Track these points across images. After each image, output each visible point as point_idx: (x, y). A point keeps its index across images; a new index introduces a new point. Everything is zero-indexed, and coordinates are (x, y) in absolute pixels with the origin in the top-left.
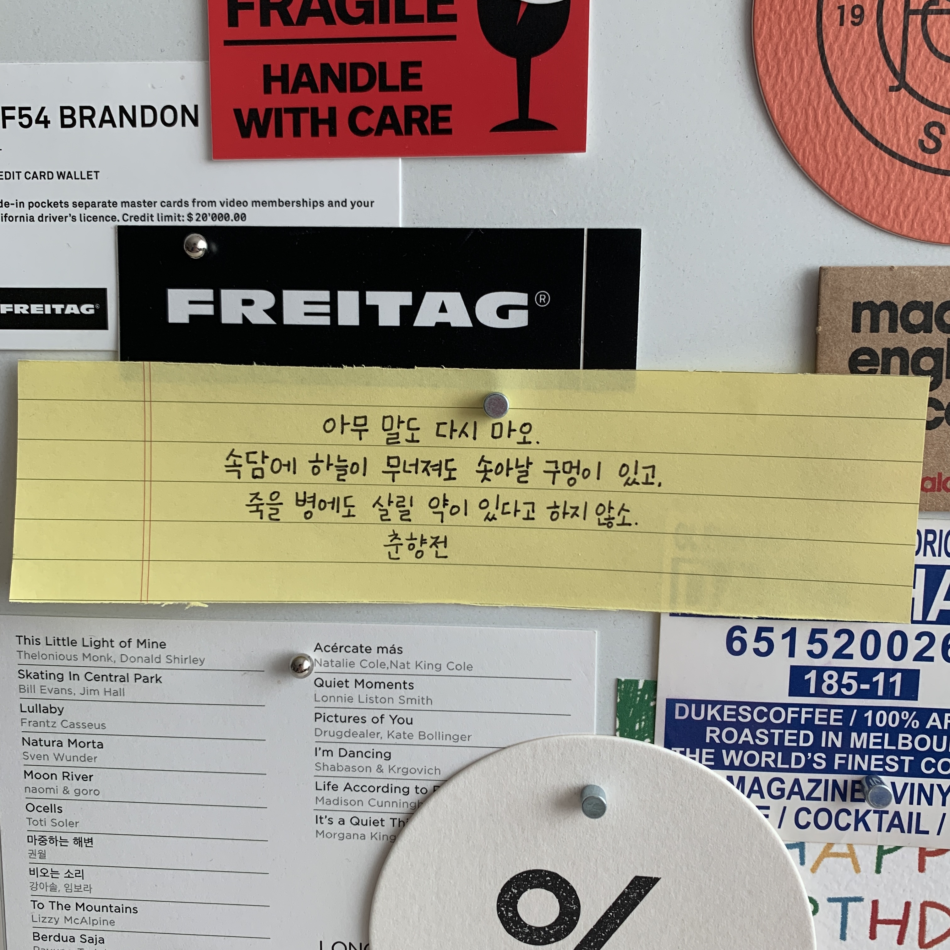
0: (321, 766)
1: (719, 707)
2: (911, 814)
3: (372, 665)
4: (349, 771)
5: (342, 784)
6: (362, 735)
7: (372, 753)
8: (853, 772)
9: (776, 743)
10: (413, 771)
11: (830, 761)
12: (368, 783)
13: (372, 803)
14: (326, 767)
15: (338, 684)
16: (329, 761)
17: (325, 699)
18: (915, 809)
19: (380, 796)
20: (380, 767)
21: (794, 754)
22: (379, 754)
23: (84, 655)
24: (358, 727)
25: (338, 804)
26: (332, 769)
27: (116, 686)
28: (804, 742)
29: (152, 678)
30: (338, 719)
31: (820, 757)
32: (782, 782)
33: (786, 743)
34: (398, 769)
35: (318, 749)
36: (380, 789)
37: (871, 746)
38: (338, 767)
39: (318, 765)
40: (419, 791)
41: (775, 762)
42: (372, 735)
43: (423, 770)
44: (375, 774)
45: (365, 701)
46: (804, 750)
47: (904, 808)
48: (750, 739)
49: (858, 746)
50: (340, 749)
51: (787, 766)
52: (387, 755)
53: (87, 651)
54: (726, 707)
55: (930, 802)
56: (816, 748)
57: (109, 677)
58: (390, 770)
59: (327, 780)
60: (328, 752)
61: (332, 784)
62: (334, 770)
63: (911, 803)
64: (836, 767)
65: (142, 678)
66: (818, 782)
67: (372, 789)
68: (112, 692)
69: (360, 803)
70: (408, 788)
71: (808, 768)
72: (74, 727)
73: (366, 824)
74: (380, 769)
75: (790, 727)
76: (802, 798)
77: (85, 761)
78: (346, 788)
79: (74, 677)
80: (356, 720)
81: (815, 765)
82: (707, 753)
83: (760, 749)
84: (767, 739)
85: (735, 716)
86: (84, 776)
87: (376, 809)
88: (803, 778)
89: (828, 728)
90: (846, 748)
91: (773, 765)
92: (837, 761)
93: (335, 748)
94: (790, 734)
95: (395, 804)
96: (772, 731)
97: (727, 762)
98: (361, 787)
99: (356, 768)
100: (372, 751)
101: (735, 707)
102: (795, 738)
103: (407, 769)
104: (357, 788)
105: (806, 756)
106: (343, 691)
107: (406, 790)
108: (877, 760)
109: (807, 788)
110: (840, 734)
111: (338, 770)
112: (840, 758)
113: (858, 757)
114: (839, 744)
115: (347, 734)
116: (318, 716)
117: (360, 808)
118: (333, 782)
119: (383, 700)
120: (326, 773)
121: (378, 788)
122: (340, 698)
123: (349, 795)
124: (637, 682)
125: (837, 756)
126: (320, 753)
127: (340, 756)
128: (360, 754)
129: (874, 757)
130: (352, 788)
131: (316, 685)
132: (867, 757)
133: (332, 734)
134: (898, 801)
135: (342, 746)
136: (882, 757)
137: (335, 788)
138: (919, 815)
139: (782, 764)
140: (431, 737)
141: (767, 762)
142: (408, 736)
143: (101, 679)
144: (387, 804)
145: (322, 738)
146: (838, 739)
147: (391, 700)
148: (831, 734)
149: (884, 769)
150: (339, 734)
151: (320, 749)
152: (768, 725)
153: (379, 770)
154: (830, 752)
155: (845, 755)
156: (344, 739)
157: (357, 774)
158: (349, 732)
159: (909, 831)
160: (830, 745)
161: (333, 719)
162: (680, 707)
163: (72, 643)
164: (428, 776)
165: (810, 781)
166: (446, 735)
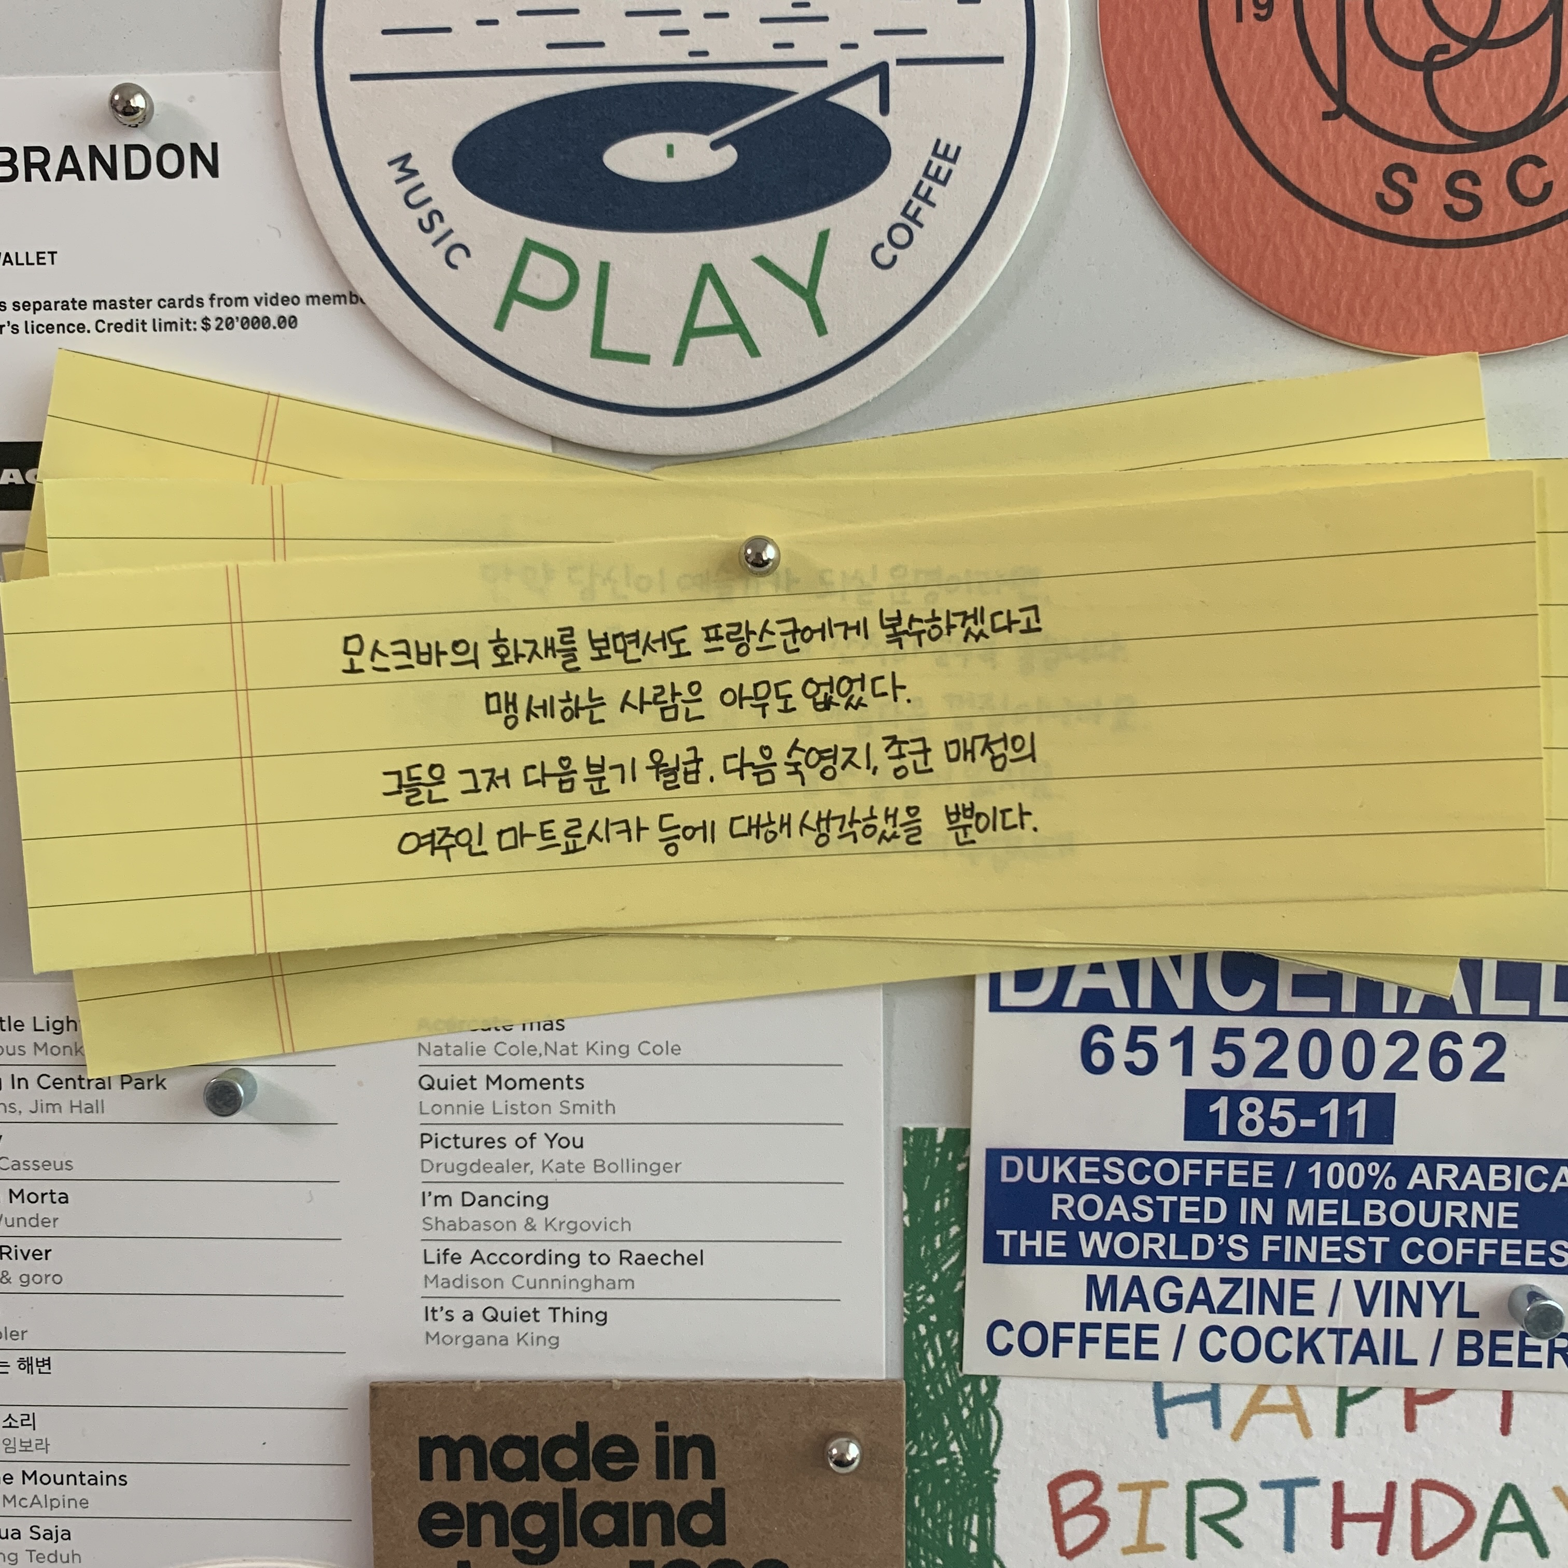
0: (433, 1222)
1: (1071, 1160)
2: (1387, 1332)
3: (516, 1051)
4: (479, 1229)
5: (467, 1251)
6: (500, 1168)
7: (516, 1199)
8: (1292, 1266)
9: (1166, 1219)
10: (585, 1226)
11: (1255, 1247)
12: (511, 1249)
13: (518, 1282)
14: (440, 1224)
15: (458, 1085)
16: (446, 1213)
17: (437, 1109)
18: (1394, 1323)
19: (531, 1271)
20: (530, 1221)
21: (1196, 1237)
22: (529, 1200)
23: (36, 1045)
24: (494, 1156)
25: (461, 1286)
26: (452, 1228)
27: (91, 1095)
28: (1211, 1217)
29: (149, 1081)
30: (459, 1143)
31: (1238, 1241)
32: (1178, 1284)
33: (1183, 1219)
34: (561, 1224)
35: (427, 1194)
36: (531, 1259)
37: (1321, 1222)
38: (461, 1223)
39: (427, 1220)
40: (595, 1259)
41: (1165, 1249)
42: (516, 1167)
43: (603, 1225)
44: (521, 1233)
45: (504, 1112)
46: (1213, 1230)
47: (1377, 1323)
48: (1123, 1212)
49: (1300, 1222)
50: (463, 1193)
51: (1186, 1257)
52: (542, 1201)
53: (41, 1038)
54: (1083, 1160)
55: (1417, 1312)
56: (1231, 1225)
57: (78, 1082)
58: (547, 1226)
59: (443, 1246)
60: (443, 1198)
61: (451, 1252)
62: (455, 1229)
63: (1388, 1313)
64: (1265, 1258)
65: (134, 1082)
66: (1237, 1283)
67: (517, 1259)
68: (84, 1107)
69: (498, 1282)
70: (578, 1256)
71: (1220, 1260)
72: (19, 1169)
73: (509, 1320)
74: (530, 1225)
75: (1187, 1191)
76: (1212, 1311)
77: (37, 1225)
78: (474, 1259)
79: (18, 1082)
80: (490, 1143)
81: (1230, 1255)
82: (1055, 1238)
83: (1140, 1229)
84: (1150, 1212)
85: (1098, 1175)
86: (37, 1252)
87: (526, 1292)
88: (1212, 1276)
89: (1251, 1192)
90: (1280, 1226)
91: (1162, 1256)
92: (1266, 1248)
93: (455, 1192)
94: (1189, 1204)
95: (556, 1283)
96: (1159, 1198)
97: (1087, 1253)
98: (499, 1256)
99: (491, 1224)
100: (516, 1195)
101: (1097, 1159)
102: (1196, 1209)
103: (576, 1223)
104: (492, 1259)
105: (1216, 1241)
106: (466, 1097)
107: (574, 1259)
108: (1330, 1244)
109: (1218, 1293)
110: (1270, 1202)
111: (461, 1229)
112: (1272, 1243)
113: (1300, 1241)
114: (1268, 1219)
115: (475, 1168)
116: (426, 1138)
117: (498, 1292)
118: (454, 1248)
119: (533, 1109)
120: (440, 1234)
121: (528, 1256)
122: (461, 1108)
123: (480, 1271)
124: (933, 1132)
125: (1266, 1239)
126: (430, 1200)
127: (464, 1205)
128: (496, 1200)
129: (1325, 1240)
130: (485, 1257)
131: (422, 1087)
132: (1314, 1240)
133: (449, 1169)
134: (1367, 1311)
135: (467, 1188)
136: (1339, 1239)
137: (456, 1259)
138: (1400, 1333)
139: (1176, 1253)
140: (614, 1167)
141: (1152, 1251)
142: (577, 1168)
143: (64, 1085)
144: (544, 1283)
145: (433, 1176)
146: (1266, 1212)
147: (546, 1108)
148: (1256, 1203)
149: (1343, 1259)
150: (462, 1167)
151: (430, 1193)
152: (1153, 1189)
153: (529, 1227)
154: (1256, 1232)
155: (1279, 1238)
156: (470, 1176)
157: (492, 1234)
158: (479, 1164)
159: (1386, 1362)
160: (1253, 1221)
161: (452, 1142)
162: (1009, 1162)
163: (15, 1026)
164: (609, 1235)
165: (1223, 1281)
166: (639, 1164)
